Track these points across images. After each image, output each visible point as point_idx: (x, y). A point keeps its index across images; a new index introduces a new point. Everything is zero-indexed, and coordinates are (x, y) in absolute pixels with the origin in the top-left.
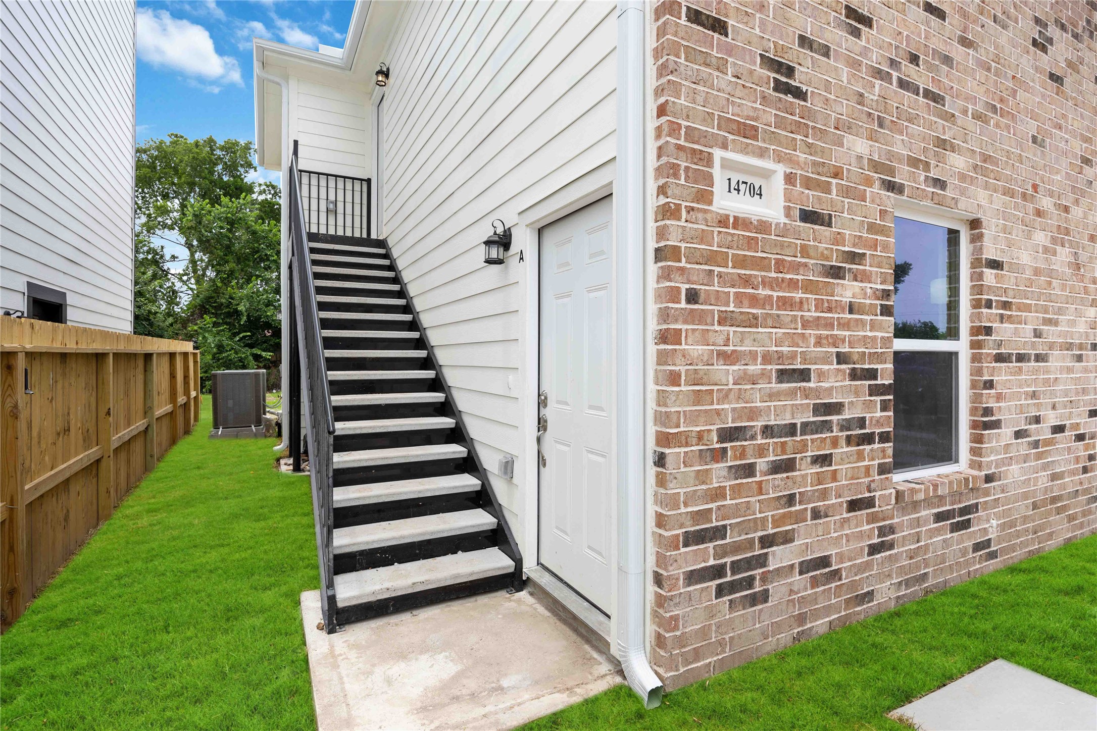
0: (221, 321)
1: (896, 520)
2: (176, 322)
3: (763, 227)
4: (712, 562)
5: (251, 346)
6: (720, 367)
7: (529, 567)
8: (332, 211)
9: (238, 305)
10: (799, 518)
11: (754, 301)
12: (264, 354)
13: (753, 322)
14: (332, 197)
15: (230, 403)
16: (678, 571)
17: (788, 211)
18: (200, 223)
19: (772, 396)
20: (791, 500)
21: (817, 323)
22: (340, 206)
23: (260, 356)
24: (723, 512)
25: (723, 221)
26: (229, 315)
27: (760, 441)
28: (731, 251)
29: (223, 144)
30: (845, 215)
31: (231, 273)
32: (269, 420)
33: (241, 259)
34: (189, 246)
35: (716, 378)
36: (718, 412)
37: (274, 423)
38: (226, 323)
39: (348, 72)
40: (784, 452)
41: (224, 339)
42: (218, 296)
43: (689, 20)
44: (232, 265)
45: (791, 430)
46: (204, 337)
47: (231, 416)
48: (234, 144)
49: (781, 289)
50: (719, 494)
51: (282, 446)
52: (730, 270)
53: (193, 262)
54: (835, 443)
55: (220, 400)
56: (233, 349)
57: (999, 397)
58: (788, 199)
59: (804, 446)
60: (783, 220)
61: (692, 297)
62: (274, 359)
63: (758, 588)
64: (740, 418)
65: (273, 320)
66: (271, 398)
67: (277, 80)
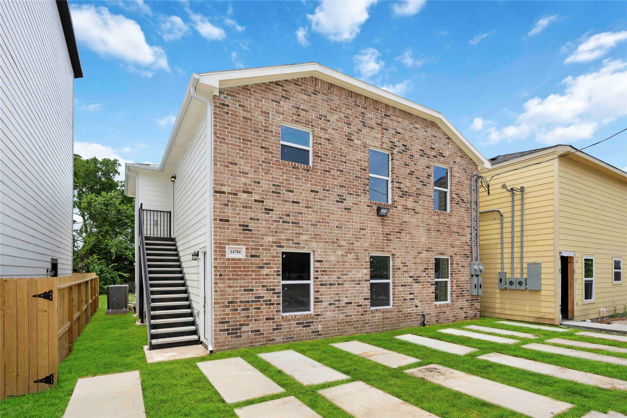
0: (101, 257)
1: (282, 323)
2: (77, 258)
3: (240, 259)
4: (226, 328)
5: (118, 270)
6: (227, 289)
7: (202, 339)
8: (156, 224)
9: (111, 249)
10: (251, 320)
11: (237, 275)
12: (124, 275)
13: (237, 279)
14: (156, 219)
15: (115, 299)
16: (218, 329)
17: (246, 256)
18: (90, 206)
19: (242, 295)
20: (248, 317)
21: (255, 279)
22: (159, 222)
23: (123, 276)
24: (229, 318)
25: (229, 259)
26: (106, 254)
27: (239, 304)
28: (230, 266)
29: (101, 160)
30: (264, 254)
31: (107, 232)
32: (130, 306)
33: (112, 225)
34: (83, 216)
35: (227, 291)
36: (227, 298)
37: (132, 307)
38: (104, 258)
39: (161, 172)
40: (246, 306)
41: (103, 267)
42: (100, 244)
43: (219, 221)
44: (107, 228)
45: (248, 302)
46: (93, 266)
47: (115, 304)
48: (107, 161)
49: (245, 272)
50: (228, 314)
51: (136, 315)
52: (230, 269)
53: (85, 225)
54: (262, 305)
55: (110, 298)
56: (108, 272)
57: (322, 295)
58: (246, 252)
59: (252, 305)
60: (245, 258)
61: (220, 275)
62: (130, 277)
63: (239, 334)
64: (234, 299)
65: (129, 257)
66: (130, 297)
67: (134, 176)
